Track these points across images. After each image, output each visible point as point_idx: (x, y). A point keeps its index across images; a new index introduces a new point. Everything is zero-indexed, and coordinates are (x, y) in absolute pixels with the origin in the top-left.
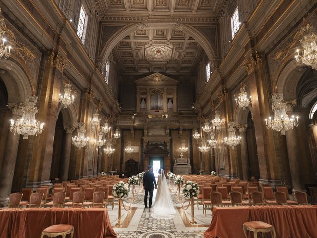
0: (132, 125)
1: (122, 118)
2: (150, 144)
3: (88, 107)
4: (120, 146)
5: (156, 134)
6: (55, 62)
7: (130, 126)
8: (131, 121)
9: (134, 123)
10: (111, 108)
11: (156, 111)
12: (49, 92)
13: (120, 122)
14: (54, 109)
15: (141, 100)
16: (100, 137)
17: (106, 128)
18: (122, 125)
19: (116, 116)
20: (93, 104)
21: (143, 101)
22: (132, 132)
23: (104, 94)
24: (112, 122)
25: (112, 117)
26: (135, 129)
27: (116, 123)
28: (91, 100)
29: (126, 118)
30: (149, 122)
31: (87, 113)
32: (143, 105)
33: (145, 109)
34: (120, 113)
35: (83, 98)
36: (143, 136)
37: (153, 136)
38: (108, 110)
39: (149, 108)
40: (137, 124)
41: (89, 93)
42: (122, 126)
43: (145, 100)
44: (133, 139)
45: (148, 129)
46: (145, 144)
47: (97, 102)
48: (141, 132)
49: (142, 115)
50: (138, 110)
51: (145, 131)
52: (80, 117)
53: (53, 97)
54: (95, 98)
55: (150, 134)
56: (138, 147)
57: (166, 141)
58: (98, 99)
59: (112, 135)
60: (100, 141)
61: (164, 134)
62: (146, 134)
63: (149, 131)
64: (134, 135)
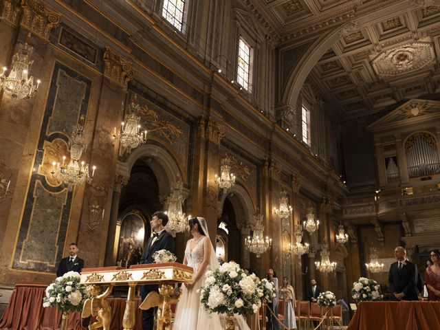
0: (374, 214)
1: (354, 203)
2: (421, 251)
3: (270, 188)
4: (356, 258)
5: (432, 228)
6: (207, 133)
7: (369, 218)
8: (370, 208)
9: (377, 211)
10: (324, 187)
11: (423, 179)
12: (202, 175)
13: (349, 211)
14: (212, 198)
15: (387, 161)
16: (299, 239)
17: (311, 223)
18: (352, 216)
19: (340, 200)
20: (280, 183)
21: (391, 162)
22: (378, 229)
23: (302, 163)
24: (330, 211)
25: (326, 203)
26: (384, 223)
27: (342, 214)
28: (275, 177)
29: (361, 202)
30: (410, 204)
31: (270, 200)
32: (392, 171)
33: (398, 178)
34: (348, 195)
35: (261, 175)
36: (403, 234)
37: (425, 233)
38: (317, 192)
39: (405, 173)
40: (383, 210)
41: (269, 166)
42: (355, 219)
43: (395, 159)
44: (382, 244)
45: (410, 219)
46: (409, 253)
47: (288, 179)
48: (397, 227)
49: (393, 192)
50: (383, 181)
51: (406, 225)
52: (259, 206)
53: (208, 181)
54: (283, 173)
55: (418, 230)
58: (291, 173)
59: (332, 237)
60: (299, 245)
62: (409, 230)
63: (415, 225)
64: (382, 235)
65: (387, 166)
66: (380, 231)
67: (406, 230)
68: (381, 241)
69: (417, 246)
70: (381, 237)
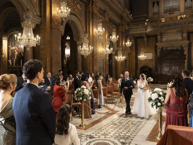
0: (144, 32)
1: (135, 26)
2: (164, 49)
3: (93, 18)
4: (134, 54)
5: (171, 39)
7: (142, 33)
8: (143, 29)
9: (146, 30)
10: (121, 17)
11: (170, 14)
12: (49, 8)
13: (132, 30)
14: (56, 23)
15: (154, 3)
16: (108, 46)
17: (114, 37)
18: (134, 33)
19: (129, 25)
20: (98, 15)
21: (156, 4)
22: (145, 39)
23: (111, 3)
24: (124, 31)
25: (122, 26)
26: (148, 36)
27: (129, 32)
28: (95, 11)
29: (139, 25)
30: (163, 27)
31: (93, 24)
32: (156, 9)
33: (158, 13)
34: (132, 22)
35: (87, 10)
36: (157, 42)
37: (167, 41)
38: (117, 20)
39: (162, 10)
40: (149, 30)
41: (92, 5)
42: (135, 34)
43: (158, 3)
44: (146, 47)
45: (161, 35)
46: (159, 51)
47: (103, 12)
48: (154, 38)
49: (155, 21)
50: (151, 15)
51: (159, 37)
52: (86, 29)
53: (53, 12)
54: (100, 9)
55: (164, 39)
56: (151, 54)
57: (183, 46)
58: (104, 9)
59: (124, 44)
60: (108, 49)
61: (180, 38)
62: (160, 40)
63: (163, 37)
64: (147, 42)
65: (153, 6)
66: (146, 40)
67: (158, 40)
68: (146, 45)
69: (162, 47)
70: (146, 43)
